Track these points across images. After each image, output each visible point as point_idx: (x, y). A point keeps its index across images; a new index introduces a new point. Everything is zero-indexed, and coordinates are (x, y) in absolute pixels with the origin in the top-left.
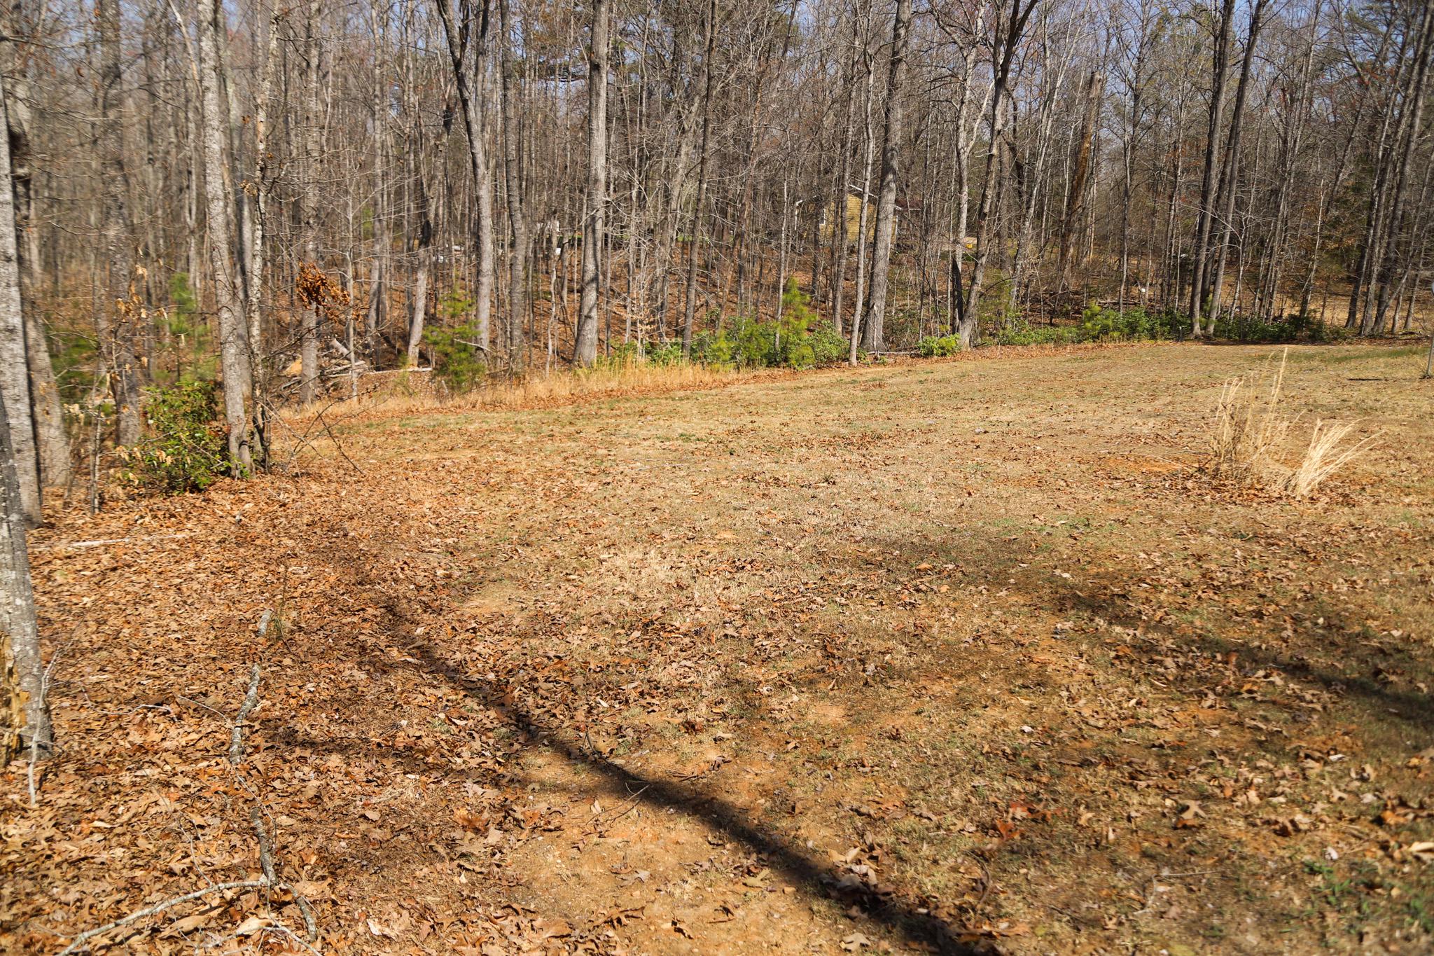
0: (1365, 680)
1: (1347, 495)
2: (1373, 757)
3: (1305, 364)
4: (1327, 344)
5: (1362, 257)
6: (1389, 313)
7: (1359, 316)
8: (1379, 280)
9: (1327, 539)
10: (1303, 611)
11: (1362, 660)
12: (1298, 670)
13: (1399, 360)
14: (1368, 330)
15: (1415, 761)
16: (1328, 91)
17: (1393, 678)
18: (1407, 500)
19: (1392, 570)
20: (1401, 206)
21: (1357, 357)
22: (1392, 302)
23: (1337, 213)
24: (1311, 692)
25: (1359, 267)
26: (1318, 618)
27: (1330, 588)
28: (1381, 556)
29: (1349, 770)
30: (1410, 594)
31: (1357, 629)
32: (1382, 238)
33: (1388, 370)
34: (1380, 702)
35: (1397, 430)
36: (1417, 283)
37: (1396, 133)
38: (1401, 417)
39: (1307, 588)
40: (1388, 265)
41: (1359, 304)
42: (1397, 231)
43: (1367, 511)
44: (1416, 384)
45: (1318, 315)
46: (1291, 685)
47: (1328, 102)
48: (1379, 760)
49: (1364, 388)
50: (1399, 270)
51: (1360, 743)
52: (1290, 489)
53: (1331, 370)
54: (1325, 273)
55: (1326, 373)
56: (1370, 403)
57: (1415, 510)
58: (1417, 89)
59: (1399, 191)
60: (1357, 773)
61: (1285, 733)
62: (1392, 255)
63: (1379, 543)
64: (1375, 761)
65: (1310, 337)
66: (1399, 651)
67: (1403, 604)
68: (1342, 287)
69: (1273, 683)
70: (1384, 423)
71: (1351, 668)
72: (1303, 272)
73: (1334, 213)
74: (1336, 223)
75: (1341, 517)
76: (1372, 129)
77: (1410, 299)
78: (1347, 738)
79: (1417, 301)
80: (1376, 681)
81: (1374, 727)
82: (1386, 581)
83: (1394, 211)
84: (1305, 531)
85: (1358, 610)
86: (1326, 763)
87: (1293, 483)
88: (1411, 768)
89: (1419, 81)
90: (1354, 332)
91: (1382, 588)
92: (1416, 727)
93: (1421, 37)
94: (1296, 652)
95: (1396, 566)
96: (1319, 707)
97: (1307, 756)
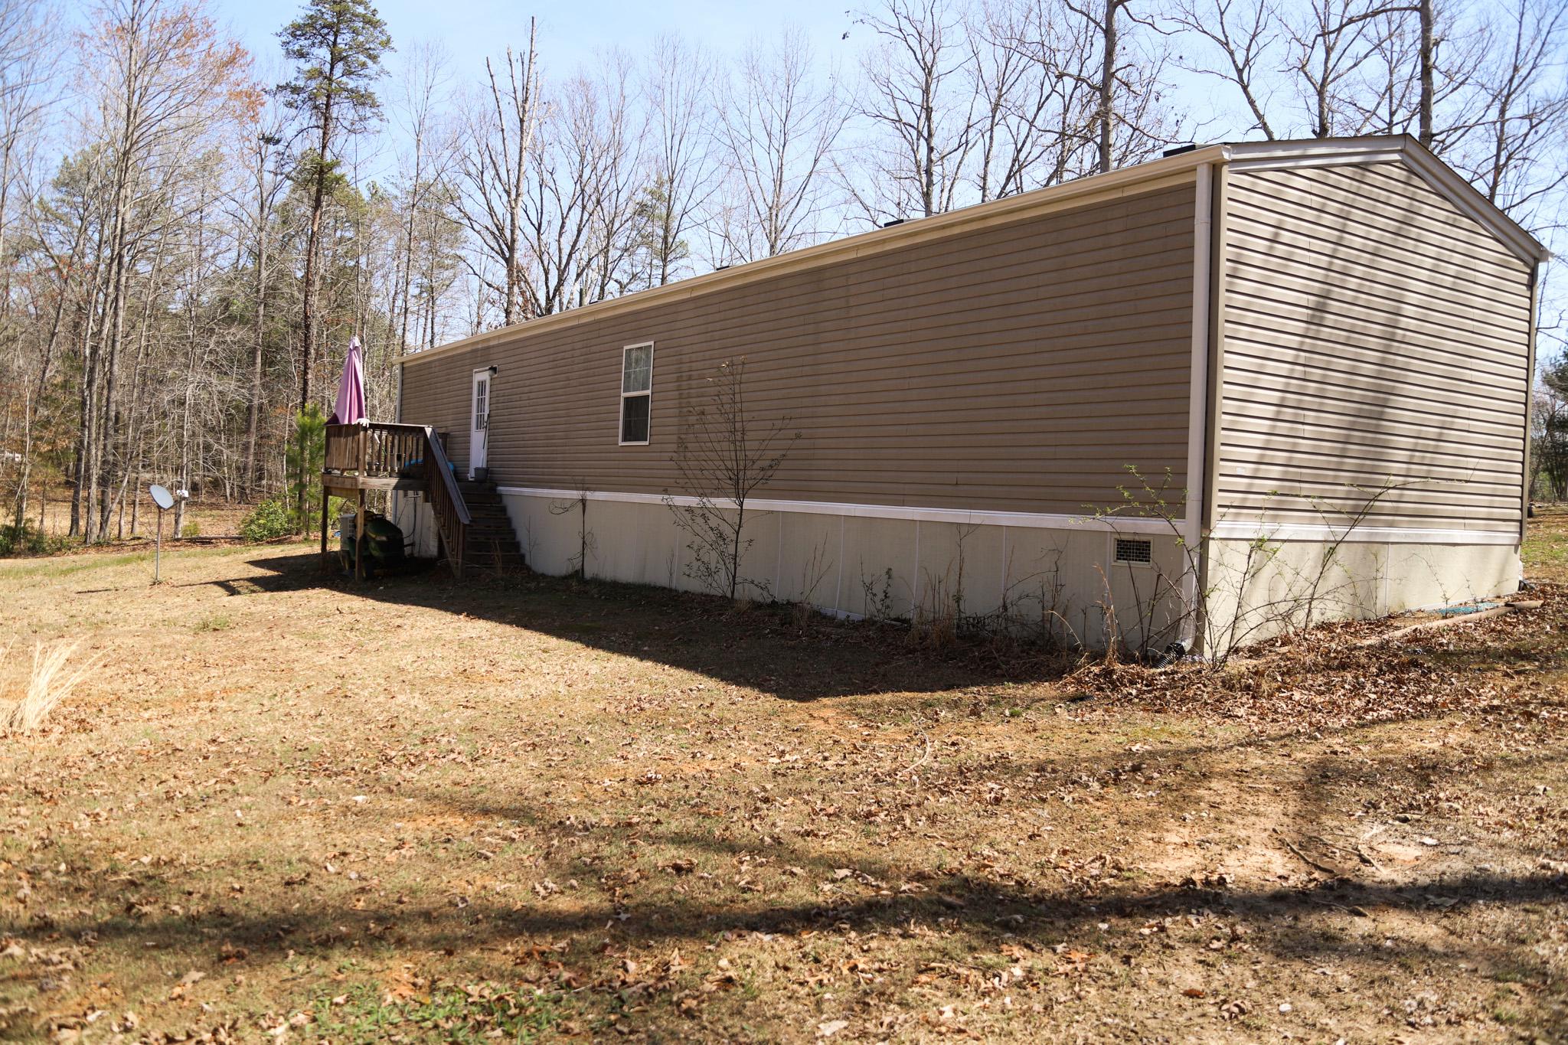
0: (118, 919)
1: (83, 721)
2: (134, 1000)
3: (26, 580)
4: (51, 555)
5: (79, 460)
6: (113, 519)
7: (82, 523)
8: (99, 484)
9: (64, 773)
10: (42, 861)
11: (112, 899)
12: (41, 930)
13: (129, 567)
14: (94, 537)
15: (178, 991)
16: (25, 280)
17: (146, 909)
18: (146, 715)
19: (136, 793)
20: (113, 407)
21: (85, 568)
22: (115, 507)
23: (46, 413)
24: (58, 951)
25: (78, 471)
26: (58, 864)
27: (72, 827)
28: (124, 779)
29: (110, 1025)
30: (156, 814)
31: (105, 866)
32: (98, 439)
33: (118, 579)
34: (136, 938)
35: (130, 641)
36: (139, 485)
37: (100, 331)
38: (134, 627)
39: (44, 834)
40: (107, 468)
41: (80, 510)
42: (112, 432)
43: (106, 734)
44: (147, 591)
45: (37, 525)
46: (34, 951)
47: (26, 291)
48: (142, 1003)
49: (94, 601)
50: (120, 473)
51: (119, 991)
52: (16, 724)
53: (57, 584)
54: (39, 478)
55: (50, 588)
56: (101, 616)
57: (155, 724)
58: (117, 288)
59: (109, 392)
60: (119, 1026)
61: (31, 1009)
62: (111, 458)
63: (121, 767)
64: (137, 1005)
65: (29, 549)
66: (150, 878)
67: (151, 827)
68: (61, 492)
69: (11, 956)
70: (117, 636)
71: (103, 911)
72: (15, 477)
73: (43, 412)
74: (46, 424)
75: (78, 745)
76: (77, 325)
77: (134, 503)
78: (104, 990)
79: (141, 504)
80: (129, 917)
81: (132, 969)
82: (131, 806)
83: (107, 412)
84: (38, 770)
85: (103, 844)
86: (83, 1026)
87: (19, 717)
88: (175, 999)
89: (118, 281)
90: (79, 540)
91: (128, 815)
92: (176, 953)
93: (115, 237)
94: (37, 910)
95: (140, 788)
96: (69, 966)
97: (60, 1027)
